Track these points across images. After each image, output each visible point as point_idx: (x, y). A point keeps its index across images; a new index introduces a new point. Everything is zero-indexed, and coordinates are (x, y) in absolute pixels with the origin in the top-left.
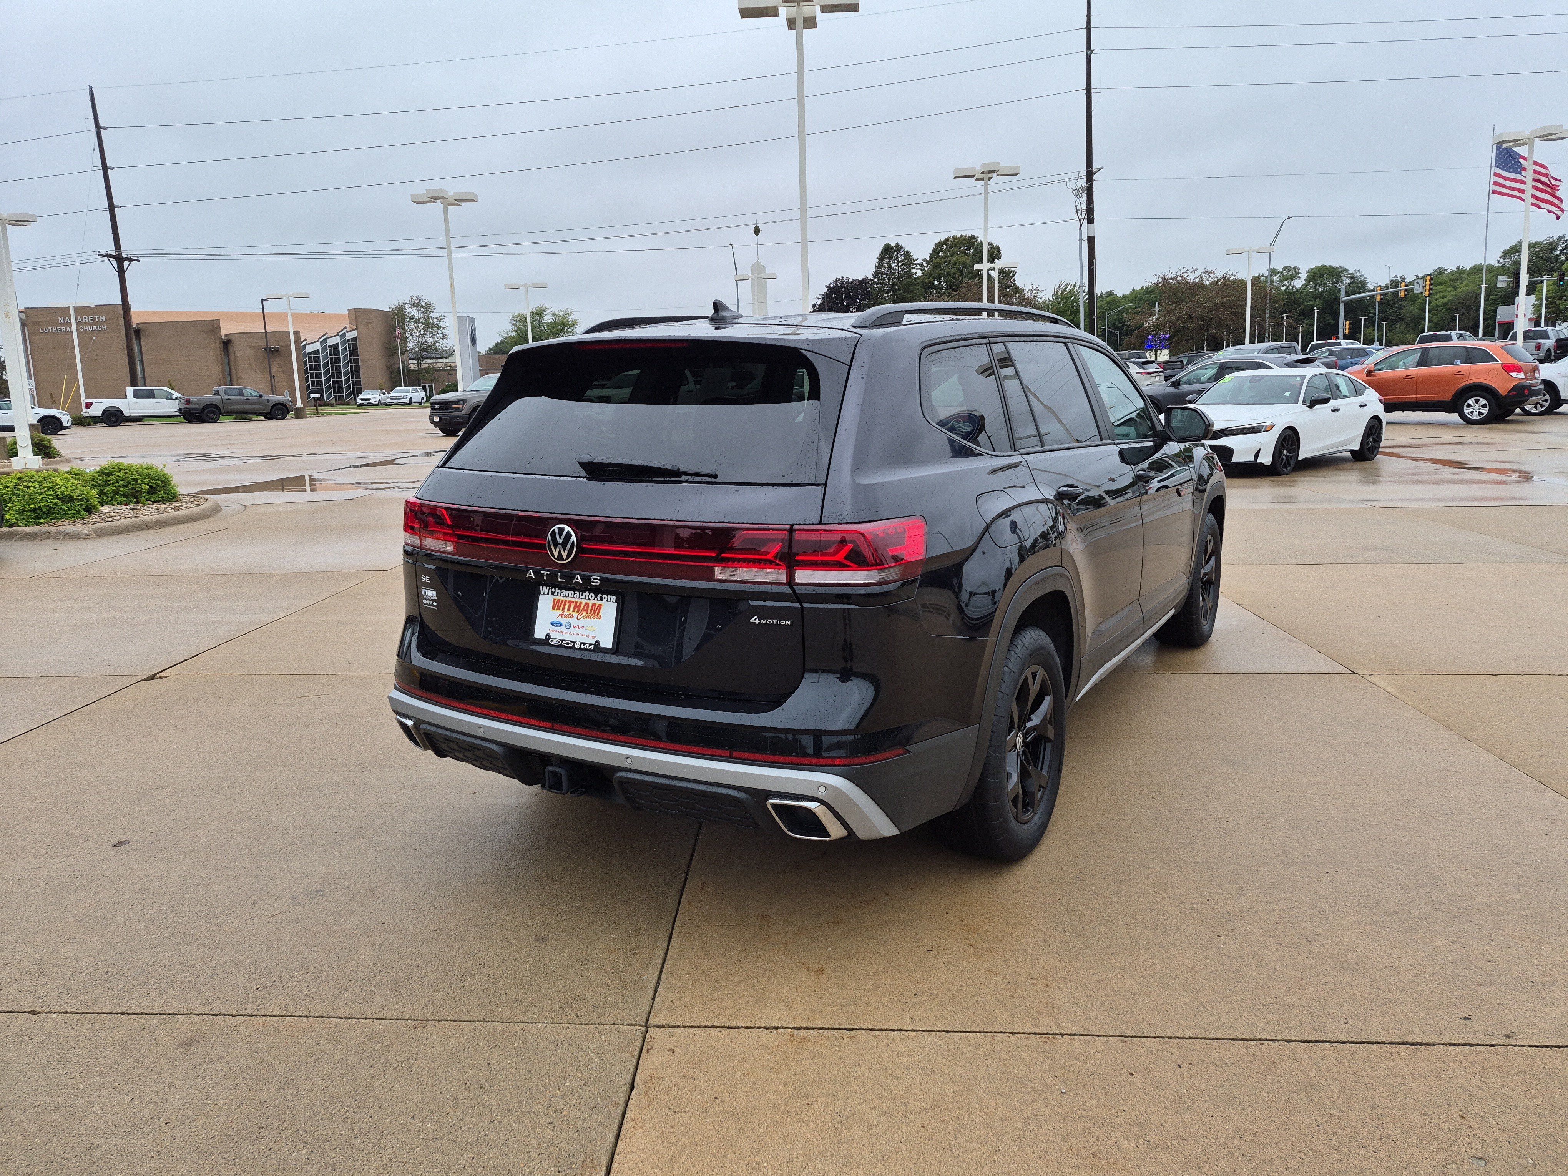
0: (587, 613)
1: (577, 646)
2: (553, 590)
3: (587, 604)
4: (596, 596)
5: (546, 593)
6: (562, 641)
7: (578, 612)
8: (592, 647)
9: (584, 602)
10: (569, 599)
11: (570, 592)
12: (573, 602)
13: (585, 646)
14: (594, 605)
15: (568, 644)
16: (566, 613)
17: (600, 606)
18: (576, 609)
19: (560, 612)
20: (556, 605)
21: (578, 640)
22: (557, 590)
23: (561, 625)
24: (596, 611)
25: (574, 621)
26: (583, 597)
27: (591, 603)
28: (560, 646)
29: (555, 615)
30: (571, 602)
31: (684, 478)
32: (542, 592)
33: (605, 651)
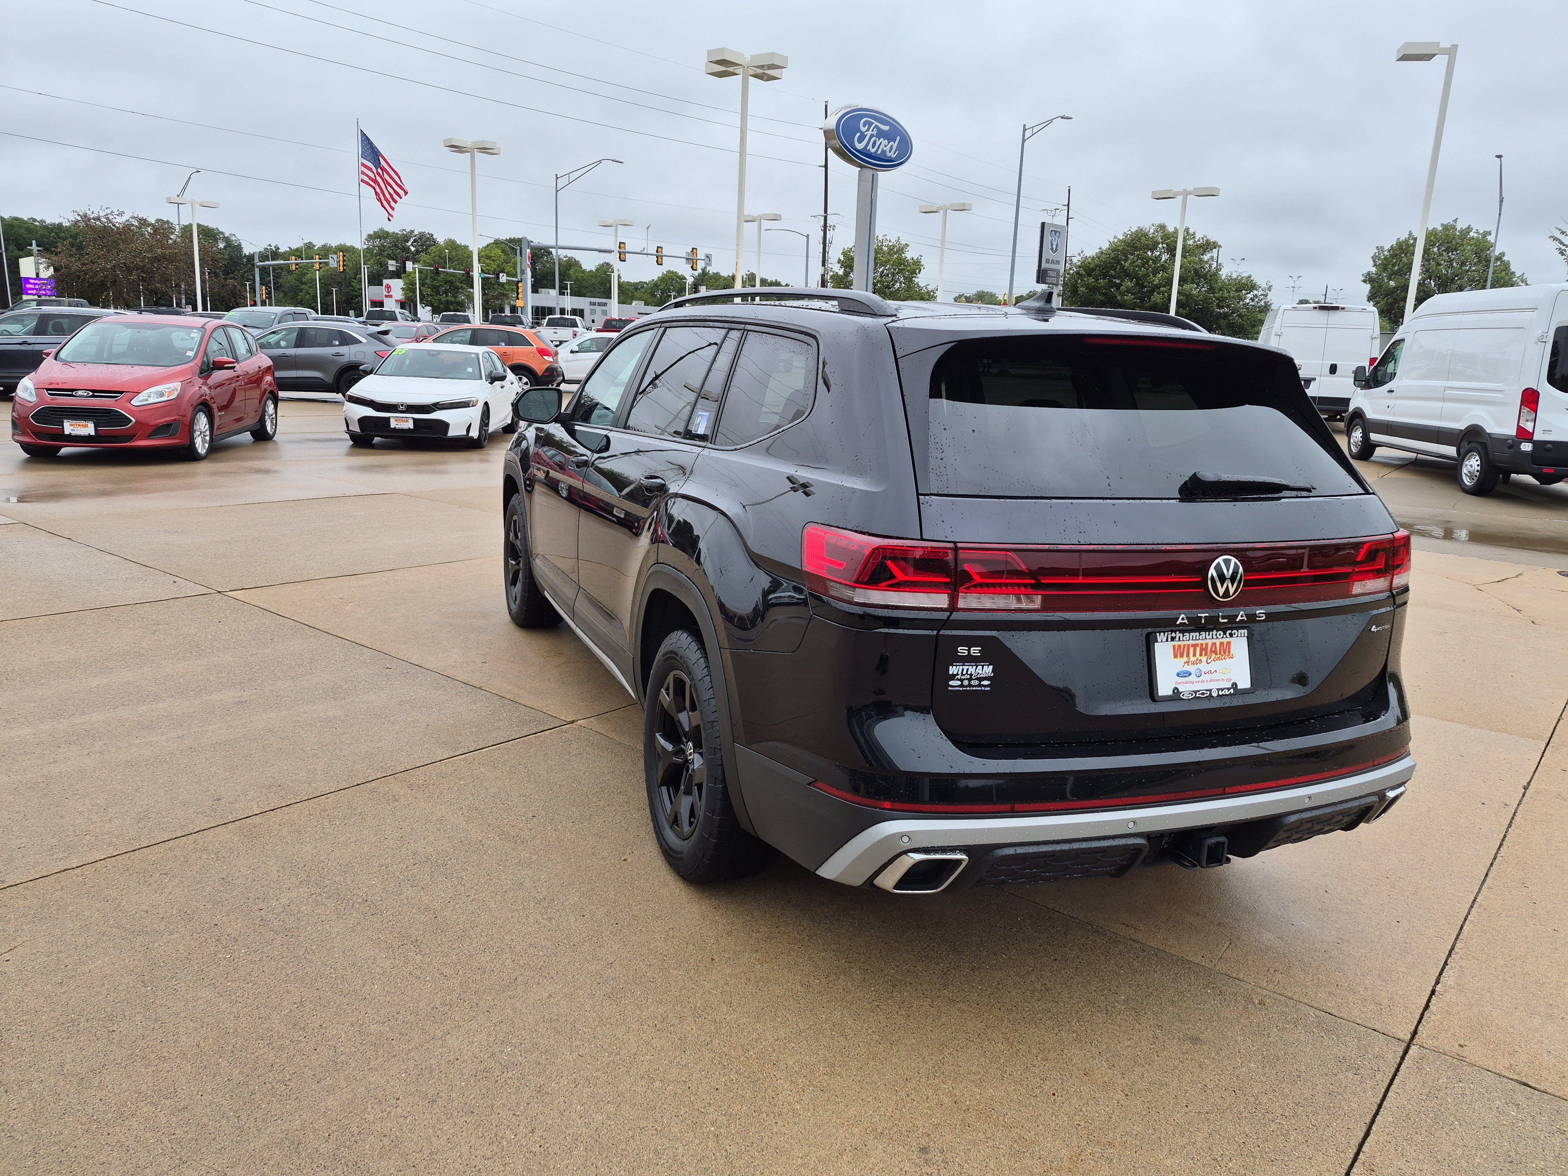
0: (1216, 654)
1: (1215, 694)
2: (1174, 635)
3: (1214, 644)
4: (1225, 634)
5: (1164, 640)
6: (1196, 692)
7: (1206, 655)
8: (1232, 691)
9: (1210, 642)
10: (1191, 642)
11: (1194, 634)
12: (1197, 645)
13: (1223, 692)
14: (1222, 644)
15: (1203, 694)
16: (1192, 659)
17: (1229, 643)
18: (1204, 653)
19: (1185, 659)
20: (1178, 653)
21: (1214, 686)
22: (1178, 634)
23: (1190, 674)
24: (1225, 651)
25: (1204, 667)
26: (1211, 637)
27: (1218, 642)
28: (1195, 697)
29: (1179, 664)
30: (1195, 646)
31: (1285, 493)
32: (1159, 640)
33: (1244, 692)
